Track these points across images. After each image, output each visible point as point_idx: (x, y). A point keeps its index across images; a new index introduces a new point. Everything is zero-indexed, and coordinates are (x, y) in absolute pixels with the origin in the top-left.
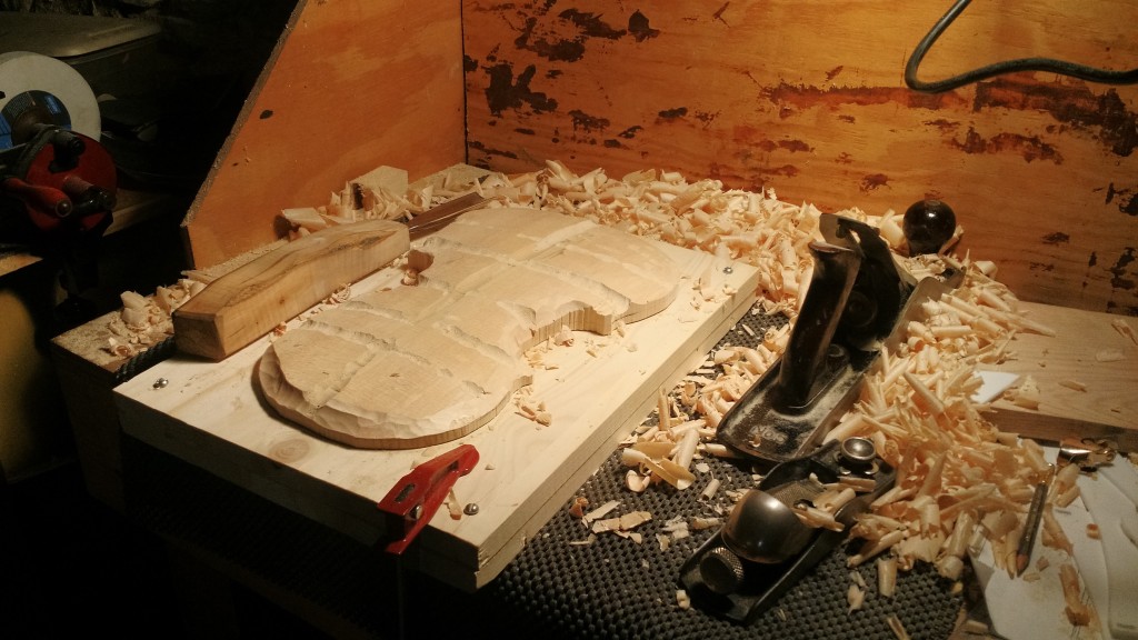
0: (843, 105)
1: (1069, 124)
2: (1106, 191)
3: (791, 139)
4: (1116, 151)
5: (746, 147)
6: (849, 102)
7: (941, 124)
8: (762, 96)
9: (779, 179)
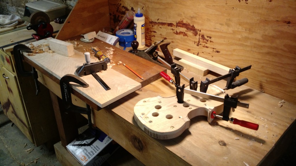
0: (160, 25)
1: (188, 30)
2: (194, 42)
3: (154, 31)
4: (194, 35)
6: (161, 25)
7: (172, 29)
8: (149, 23)
9: (153, 38)
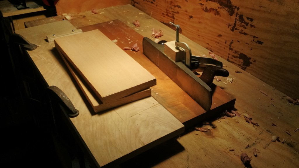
1: (222, 7)
2: (228, 25)
3: (178, 5)
4: (230, 15)
5: (171, 6)
7: (201, 4)
9: (176, 15)
